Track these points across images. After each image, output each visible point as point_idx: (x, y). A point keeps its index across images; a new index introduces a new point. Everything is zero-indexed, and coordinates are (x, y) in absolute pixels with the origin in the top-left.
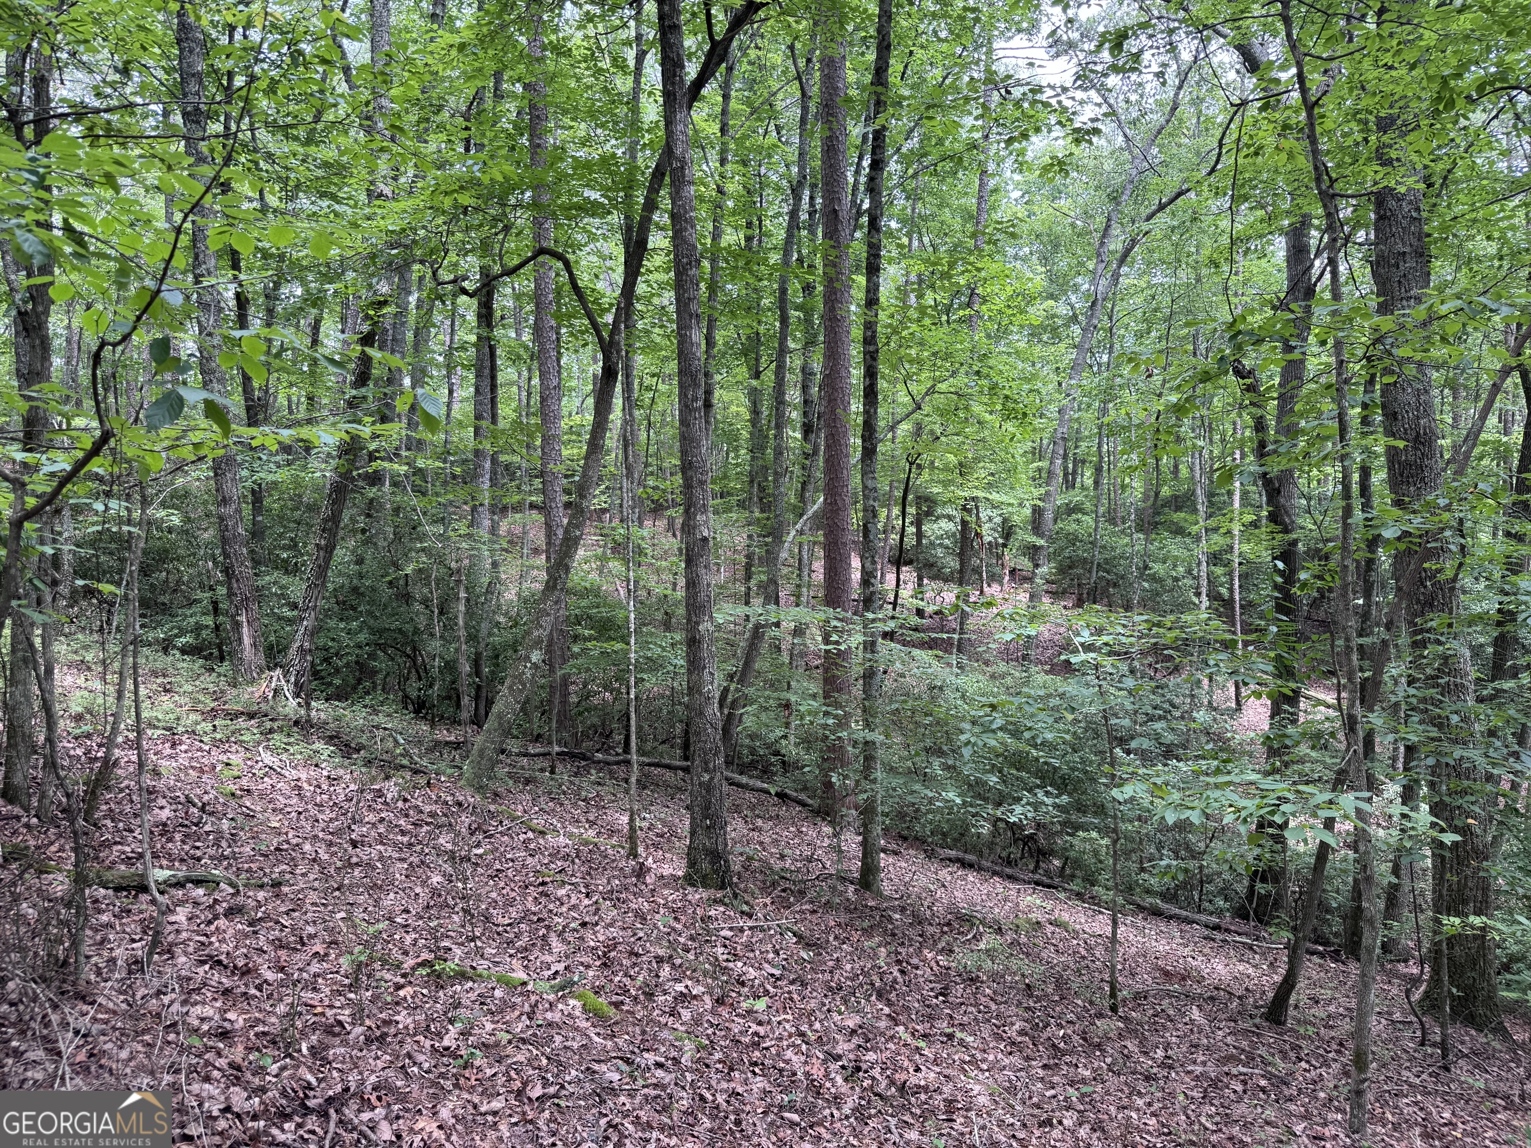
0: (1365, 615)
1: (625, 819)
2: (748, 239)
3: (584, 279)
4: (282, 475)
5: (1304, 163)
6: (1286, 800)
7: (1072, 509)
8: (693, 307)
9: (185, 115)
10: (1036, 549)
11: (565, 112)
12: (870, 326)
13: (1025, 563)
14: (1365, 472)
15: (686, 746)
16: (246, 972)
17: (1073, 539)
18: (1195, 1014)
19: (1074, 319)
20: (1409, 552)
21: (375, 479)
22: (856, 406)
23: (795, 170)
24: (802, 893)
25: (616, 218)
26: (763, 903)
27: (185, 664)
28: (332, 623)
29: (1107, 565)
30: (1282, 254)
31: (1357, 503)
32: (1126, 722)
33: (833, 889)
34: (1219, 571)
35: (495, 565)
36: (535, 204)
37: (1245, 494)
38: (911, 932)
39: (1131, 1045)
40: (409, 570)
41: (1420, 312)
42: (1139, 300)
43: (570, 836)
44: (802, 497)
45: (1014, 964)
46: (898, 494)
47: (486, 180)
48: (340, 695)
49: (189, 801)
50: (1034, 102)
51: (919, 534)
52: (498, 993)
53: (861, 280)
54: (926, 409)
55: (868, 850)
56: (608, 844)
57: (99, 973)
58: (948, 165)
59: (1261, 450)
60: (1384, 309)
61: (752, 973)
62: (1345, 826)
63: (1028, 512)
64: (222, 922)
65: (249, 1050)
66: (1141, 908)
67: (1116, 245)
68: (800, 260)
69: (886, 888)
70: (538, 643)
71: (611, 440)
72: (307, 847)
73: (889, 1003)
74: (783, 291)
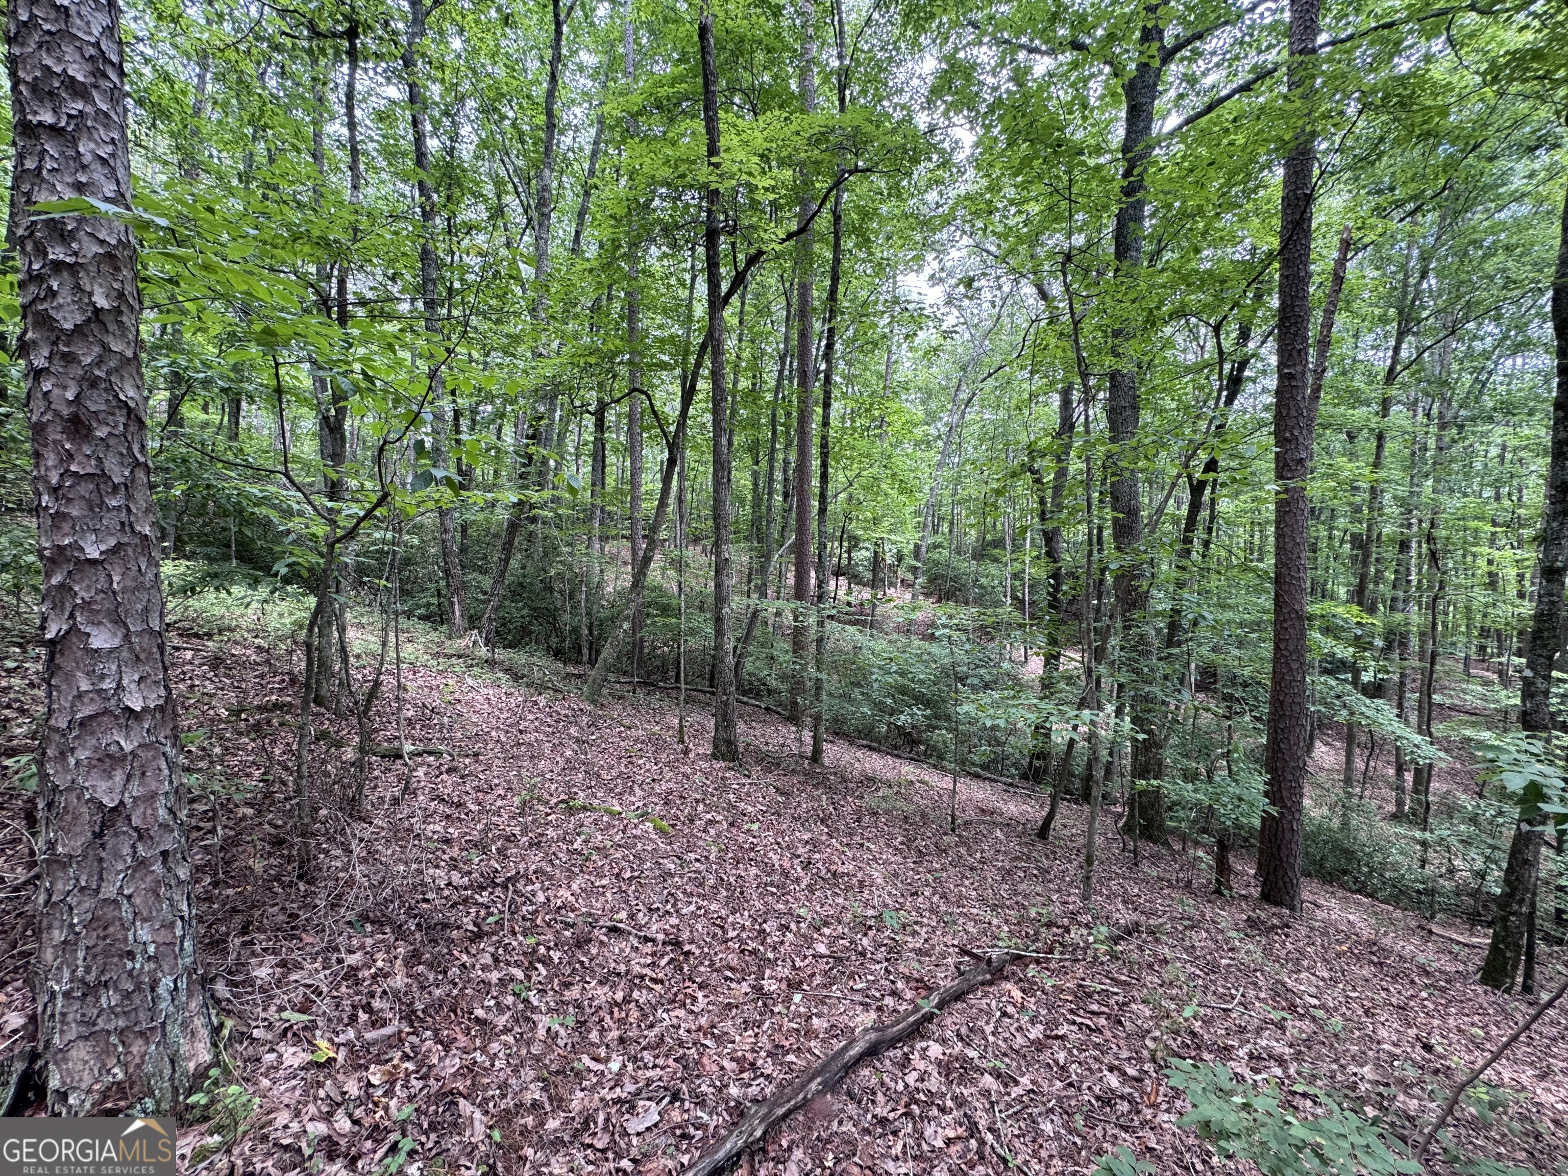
0: (1098, 610)
1: (677, 721)
2: (754, 385)
3: (657, 404)
4: (481, 517)
5: (1072, 354)
6: (1051, 714)
7: (936, 546)
8: (723, 424)
9: (425, 303)
10: (916, 568)
11: (649, 309)
12: (824, 438)
13: (910, 576)
14: (1100, 529)
15: (712, 679)
16: (459, 805)
17: (937, 563)
18: (999, 833)
19: (939, 437)
20: (1123, 576)
21: (533, 520)
22: (815, 483)
23: (782, 346)
24: (778, 764)
25: (678, 371)
26: (756, 770)
27: (421, 626)
28: (507, 603)
29: (956, 579)
30: (1057, 404)
31: (1095, 548)
32: (965, 669)
33: (797, 763)
34: (1017, 583)
35: (602, 571)
36: (630, 362)
37: (1033, 540)
38: (840, 787)
39: (963, 851)
40: (552, 572)
41: (1133, 442)
42: (976, 427)
43: (645, 730)
44: (782, 536)
45: (899, 804)
46: (838, 534)
47: (605, 349)
48: (510, 646)
49: (424, 706)
50: (920, 315)
51: (850, 558)
52: (605, 819)
53: (819, 410)
54: (856, 486)
55: (817, 740)
56: (667, 736)
57: (373, 805)
58: (870, 347)
59: (1043, 517)
60: (1113, 440)
61: (750, 809)
62: (1083, 729)
63: (912, 547)
64: (445, 777)
65: (461, 850)
66: (969, 774)
67: (963, 396)
68: (784, 398)
69: (826, 762)
70: (627, 618)
71: (672, 500)
72: (494, 733)
73: (827, 826)
74: (774, 416)
